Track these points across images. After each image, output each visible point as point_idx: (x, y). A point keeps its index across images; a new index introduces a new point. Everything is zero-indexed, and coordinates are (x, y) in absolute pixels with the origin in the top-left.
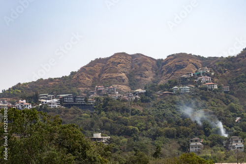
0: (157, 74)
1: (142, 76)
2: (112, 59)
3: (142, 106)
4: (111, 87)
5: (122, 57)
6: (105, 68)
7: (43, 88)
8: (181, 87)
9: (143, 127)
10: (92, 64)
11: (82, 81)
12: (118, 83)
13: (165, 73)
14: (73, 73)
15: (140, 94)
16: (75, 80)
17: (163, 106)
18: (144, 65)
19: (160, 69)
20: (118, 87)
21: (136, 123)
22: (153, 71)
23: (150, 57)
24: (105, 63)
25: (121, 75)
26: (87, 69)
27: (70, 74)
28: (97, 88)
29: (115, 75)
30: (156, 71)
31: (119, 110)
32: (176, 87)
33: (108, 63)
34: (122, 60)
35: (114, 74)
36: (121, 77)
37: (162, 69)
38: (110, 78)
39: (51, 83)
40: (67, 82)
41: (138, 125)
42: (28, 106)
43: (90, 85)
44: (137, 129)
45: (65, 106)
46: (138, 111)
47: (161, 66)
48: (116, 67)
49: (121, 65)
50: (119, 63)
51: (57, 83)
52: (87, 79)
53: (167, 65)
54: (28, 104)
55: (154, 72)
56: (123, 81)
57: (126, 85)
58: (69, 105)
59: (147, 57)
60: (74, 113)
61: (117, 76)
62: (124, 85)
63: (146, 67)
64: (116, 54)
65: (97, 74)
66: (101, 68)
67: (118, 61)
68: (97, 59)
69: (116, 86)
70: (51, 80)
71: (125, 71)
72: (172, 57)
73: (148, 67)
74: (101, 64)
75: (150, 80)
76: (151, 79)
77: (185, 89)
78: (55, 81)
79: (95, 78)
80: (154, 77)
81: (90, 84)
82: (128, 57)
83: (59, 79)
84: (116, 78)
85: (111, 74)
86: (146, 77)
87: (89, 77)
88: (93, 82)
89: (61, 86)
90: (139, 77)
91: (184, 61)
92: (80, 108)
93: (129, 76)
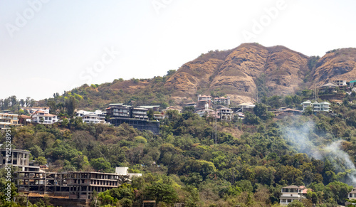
0: (305, 81)
1: (278, 83)
2: (235, 52)
3: (243, 129)
4: (223, 97)
5: (250, 50)
6: (221, 67)
7: (119, 94)
8: (316, 103)
9: (223, 163)
10: (203, 59)
11: (180, 85)
12: (237, 91)
13: (317, 79)
14: (171, 73)
15: (246, 110)
16: (170, 83)
17: (273, 131)
18: (285, 65)
19: (312, 72)
20: (235, 98)
21: (214, 156)
22: (299, 76)
23: (298, 53)
24: (224, 59)
25: (244, 79)
26: (192, 67)
27: (166, 74)
28: (201, 98)
29: (233, 79)
30: (305, 75)
31: (199, 133)
32: (308, 102)
33: (228, 59)
34: (251, 55)
35: (233, 77)
36: (242, 82)
37: (315, 72)
38: (225, 84)
39: (134, 87)
40: (158, 86)
41: (217, 159)
42: (50, 119)
43: (193, 93)
44: (213, 166)
45: (112, 122)
46: (230, 137)
47: (314, 68)
48: (238, 66)
49: (246, 62)
50: (245, 60)
51: (144, 87)
52: (189, 83)
53: (322, 67)
54: (52, 115)
55: (302, 76)
56: (247, 89)
57: (250, 96)
58: (117, 122)
59: (292, 51)
60: (122, 134)
61: (236, 80)
62: (246, 95)
63: (287, 69)
64: (243, 45)
65: (208, 76)
66: (215, 66)
67: (243, 56)
68: (211, 52)
69: (232, 96)
70: (134, 82)
71: (253, 73)
72: (333, 54)
73: (291, 69)
74: (217, 60)
75: (293, 91)
76: (294, 88)
77: (322, 105)
78: (141, 84)
79: (203, 82)
80: (300, 85)
81: (193, 91)
82: (262, 51)
83: (149, 80)
84: (234, 84)
85: (228, 77)
86: (285, 85)
87: (192, 80)
88: (198, 88)
89: (146, 92)
90: (273, 85)
91: (348, 62)
92: (135, 127)
93: (259, 82)
